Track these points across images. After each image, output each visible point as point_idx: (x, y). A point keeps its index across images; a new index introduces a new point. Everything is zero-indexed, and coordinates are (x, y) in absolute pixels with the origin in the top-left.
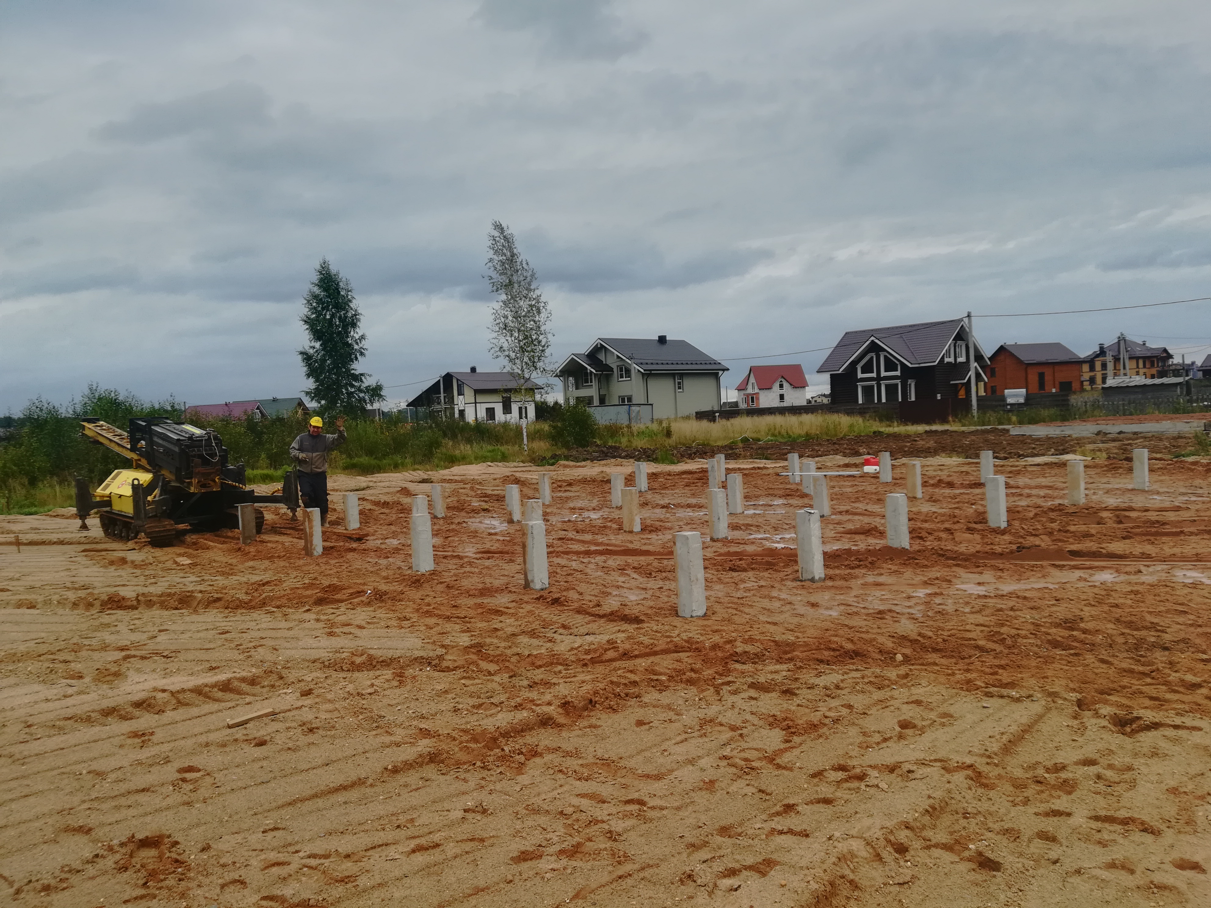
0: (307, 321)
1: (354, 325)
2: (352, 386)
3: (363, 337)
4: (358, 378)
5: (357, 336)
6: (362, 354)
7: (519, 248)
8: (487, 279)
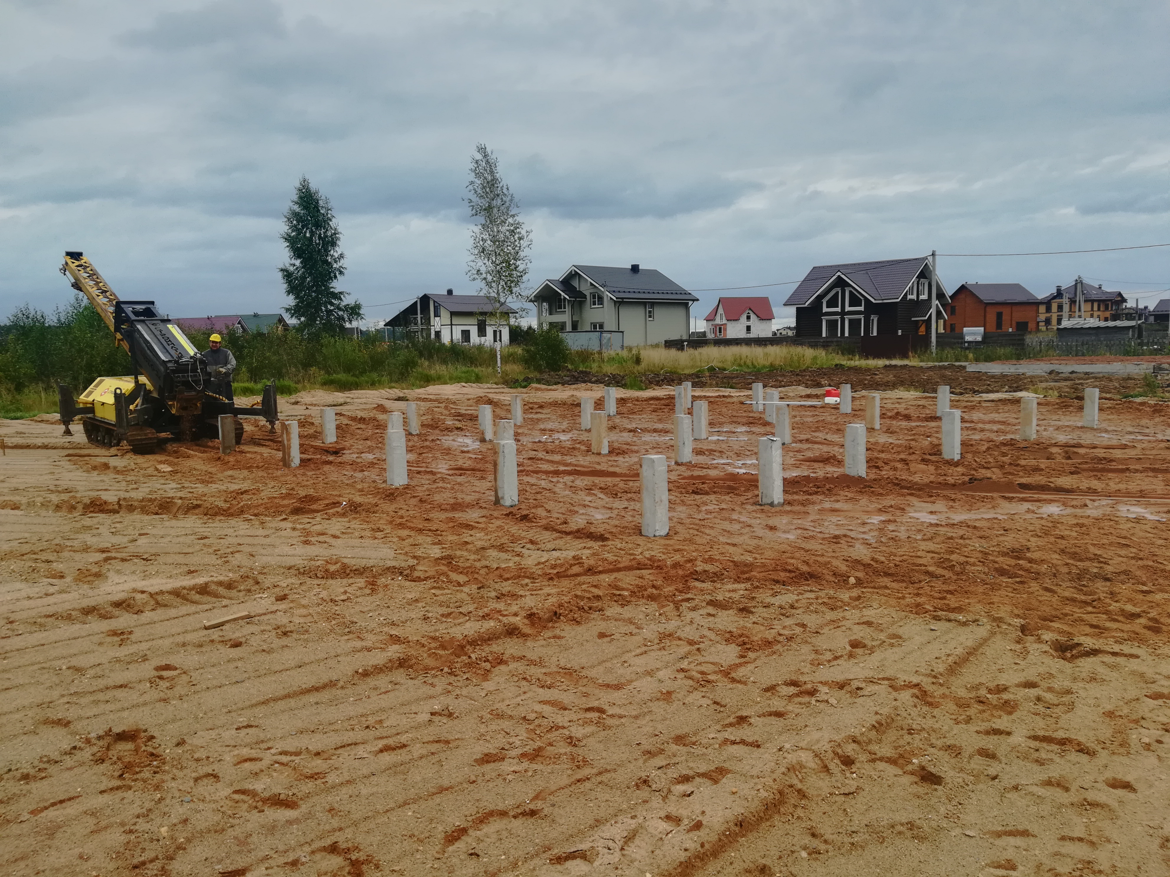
0: (288, 238)
1: (334, 244)
2: (332, 304)
3: (341, 256)
4: (337, 296)
5: (336, 255)
6: (341, 273)
7: (501, 172)
8: (466, 201)
